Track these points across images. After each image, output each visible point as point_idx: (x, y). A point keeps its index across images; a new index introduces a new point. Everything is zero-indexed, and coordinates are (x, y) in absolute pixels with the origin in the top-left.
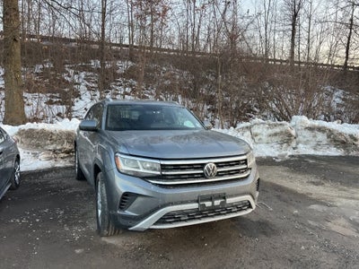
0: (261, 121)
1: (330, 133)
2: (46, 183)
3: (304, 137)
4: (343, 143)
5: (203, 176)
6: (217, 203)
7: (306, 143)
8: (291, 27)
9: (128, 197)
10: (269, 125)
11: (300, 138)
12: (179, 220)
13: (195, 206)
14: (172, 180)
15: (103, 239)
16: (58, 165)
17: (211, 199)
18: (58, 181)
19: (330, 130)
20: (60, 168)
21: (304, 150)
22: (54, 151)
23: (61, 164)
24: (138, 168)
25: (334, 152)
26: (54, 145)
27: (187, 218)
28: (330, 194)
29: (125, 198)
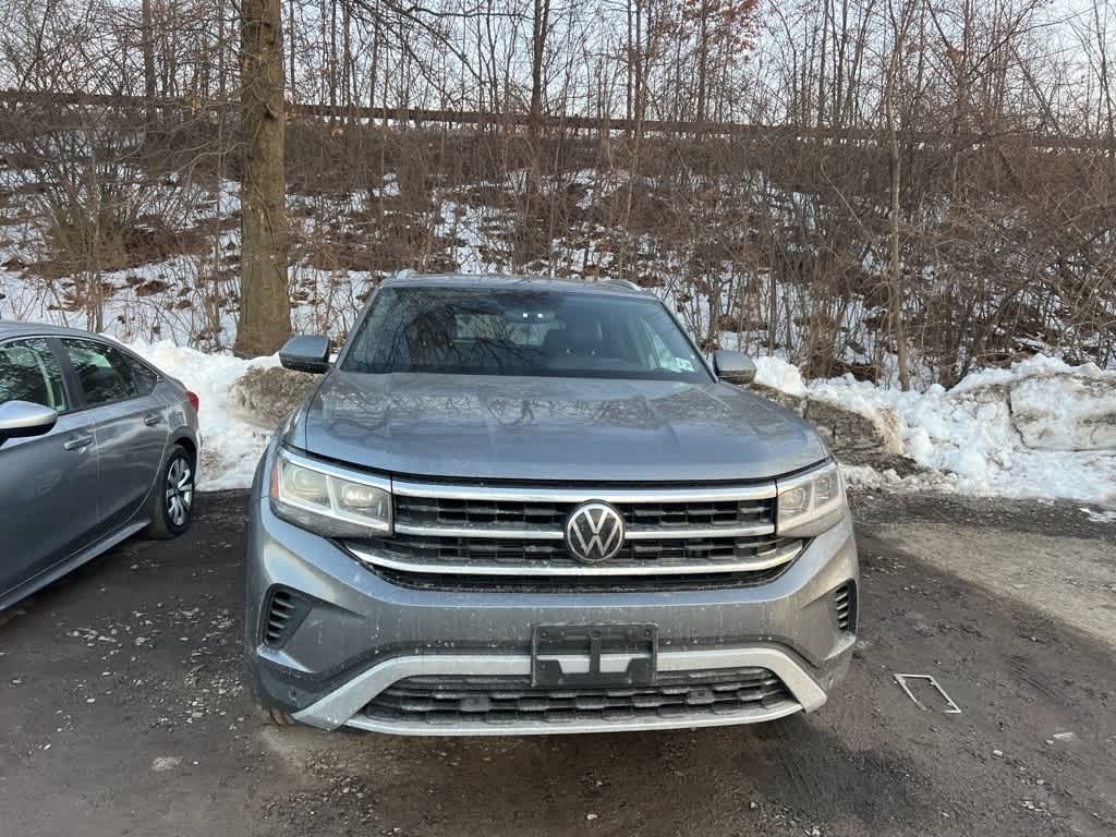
0: (1057, 364)
5: (560, 551)
6: (614, 662)
9: (287, 604)
10: (1088, 381)
13: (518, 664)
17: (587, 644)
24: (325, 501)
27: (486, 708)
29: (281, 609)
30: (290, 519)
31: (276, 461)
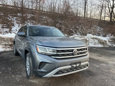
0: (77, 35)
1: (99, 40)
2: (3, 57)
3: (91, 41)
4: (103, 43)
5: (73, 54)
6: (78, 65)
7: (91, 43)
8: (84, 6)
9: (42, 64)
10: (80, 37)
11: (90, 41)
12: (64, 73)
13: (70, 66)
14: (61, 56)
15: (30, 80)
16: (7, 50)
18: (8, 56)
19: (99, 39)
21: (91, 45)
22: (5, 45)
23: (8, 50)
24: (47, 51)
25: (100, 46)
26: (5, 43)
27: (66, 72)
28: (105, 60)
29: (41, 64)
30: (41, 54)
31: (36, 47)
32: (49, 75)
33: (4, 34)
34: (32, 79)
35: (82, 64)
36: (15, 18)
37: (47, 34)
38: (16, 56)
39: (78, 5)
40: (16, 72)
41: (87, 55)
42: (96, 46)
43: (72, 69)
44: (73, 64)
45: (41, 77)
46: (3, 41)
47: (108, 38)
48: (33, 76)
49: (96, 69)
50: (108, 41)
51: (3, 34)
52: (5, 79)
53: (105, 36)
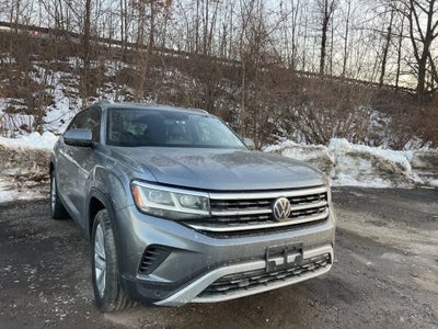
0: (293, 143)
1: (375, 161)
2: (6, 224)
3: (345, 164)
4: (390, 172)
6: (291, 258)
7: (347, 172)
8: (321, 33)
10: (304, 148)
11: (341, 166)
12: (236, 288)
13: (261, 264)
15: (107, 317)
16: (23, 198)
17: (283, 253)
18: (25, 220)
19: (375, 158)
20: (26, 202)
21: (347, 180)
22: (17, 177)
23: (27, 195)
25: (380, 183)
26: (17, 169)
27: (248, 284)
28: (399, 237)
29: (150, 255)
30: (151, 214)
31: (132, 187)
32: (178, 297)
33: (13, 136)
34: (113, 312)
35: (307, 254)
36: (58, 75)
37: (175, 136)
38: (58, 222)
39: (297, 28)
40: (55, 282)
41: (326, 219)
42: (364, 185)
43: (267, 275)
44: (271, 256)
45: (148, 303)
46: (9, 163)
47: (410, 153)
48: (121, 298)
49: (364, 274)
50: (409, 167)
51: (9, 135)
52: (12, 310)
53: (397, 147)
